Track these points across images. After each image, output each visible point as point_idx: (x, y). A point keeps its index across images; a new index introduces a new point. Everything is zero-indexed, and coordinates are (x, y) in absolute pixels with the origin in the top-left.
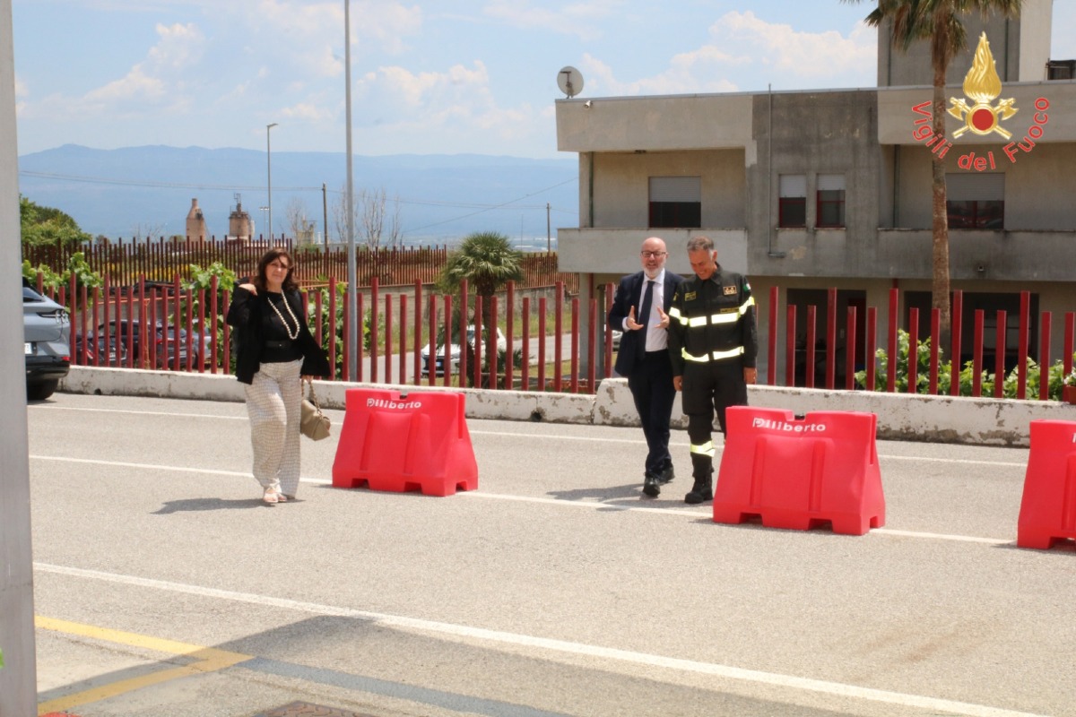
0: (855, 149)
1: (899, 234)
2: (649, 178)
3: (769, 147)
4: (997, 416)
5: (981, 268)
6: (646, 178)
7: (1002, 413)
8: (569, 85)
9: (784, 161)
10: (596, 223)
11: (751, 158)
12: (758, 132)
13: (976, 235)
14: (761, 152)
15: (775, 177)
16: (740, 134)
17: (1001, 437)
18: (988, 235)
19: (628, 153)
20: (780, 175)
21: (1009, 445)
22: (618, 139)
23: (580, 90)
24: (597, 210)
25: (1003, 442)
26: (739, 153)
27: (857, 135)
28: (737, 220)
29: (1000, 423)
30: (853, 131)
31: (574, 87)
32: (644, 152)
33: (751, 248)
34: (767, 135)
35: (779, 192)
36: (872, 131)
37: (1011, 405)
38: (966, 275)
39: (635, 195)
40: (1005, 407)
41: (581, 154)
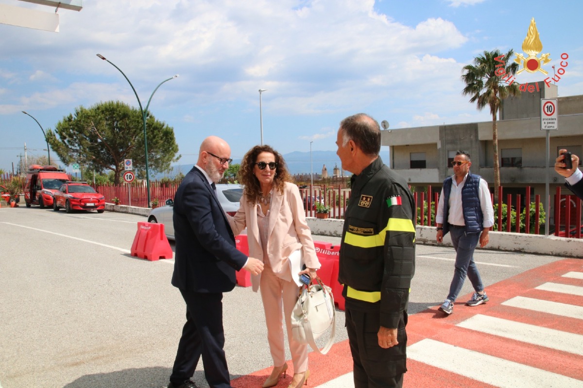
0: (471, 142)
1: (487, 169)
2: (410, 153)
3: (445, 142)
4: (420, 233)
5: (513, 179)
6: (409, 154)
7: (422, 232)
8: (385, 126)
9: (449, 146)
10: (395, 167)
11: (439, 146)
12: (441, 138)
13: (511, 169)
14: (442, 144)
15: (447, 152)
16: (435, 139)
17: (422, 241)
18: (515, 169)
19: (404, 146)
20: (448, 151)
21: (424, 244)
22: (399, 142)
23: (388, 127)
24: (395, 163)
25: (422, 243)
26: (436, 145)
27: (472, 137)
28: (436, 166)
29: (421, 235)
30: (471, 136)
31: (387, 126)
32: (408, 145)
33: (440, 174)
34: (444, 139)
35: (448, 156)
36: (476, 136)
37: (425, 229)
38: (507, 182)
39: (406, 159)
40: (423, 229)
41: (390, 147)
